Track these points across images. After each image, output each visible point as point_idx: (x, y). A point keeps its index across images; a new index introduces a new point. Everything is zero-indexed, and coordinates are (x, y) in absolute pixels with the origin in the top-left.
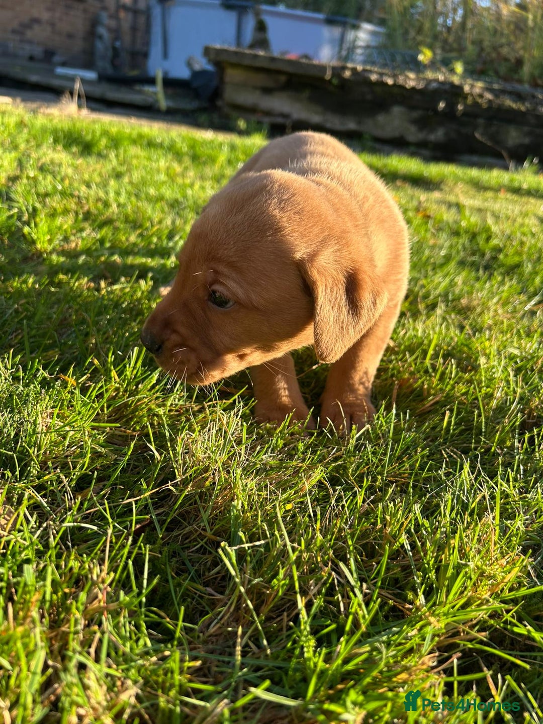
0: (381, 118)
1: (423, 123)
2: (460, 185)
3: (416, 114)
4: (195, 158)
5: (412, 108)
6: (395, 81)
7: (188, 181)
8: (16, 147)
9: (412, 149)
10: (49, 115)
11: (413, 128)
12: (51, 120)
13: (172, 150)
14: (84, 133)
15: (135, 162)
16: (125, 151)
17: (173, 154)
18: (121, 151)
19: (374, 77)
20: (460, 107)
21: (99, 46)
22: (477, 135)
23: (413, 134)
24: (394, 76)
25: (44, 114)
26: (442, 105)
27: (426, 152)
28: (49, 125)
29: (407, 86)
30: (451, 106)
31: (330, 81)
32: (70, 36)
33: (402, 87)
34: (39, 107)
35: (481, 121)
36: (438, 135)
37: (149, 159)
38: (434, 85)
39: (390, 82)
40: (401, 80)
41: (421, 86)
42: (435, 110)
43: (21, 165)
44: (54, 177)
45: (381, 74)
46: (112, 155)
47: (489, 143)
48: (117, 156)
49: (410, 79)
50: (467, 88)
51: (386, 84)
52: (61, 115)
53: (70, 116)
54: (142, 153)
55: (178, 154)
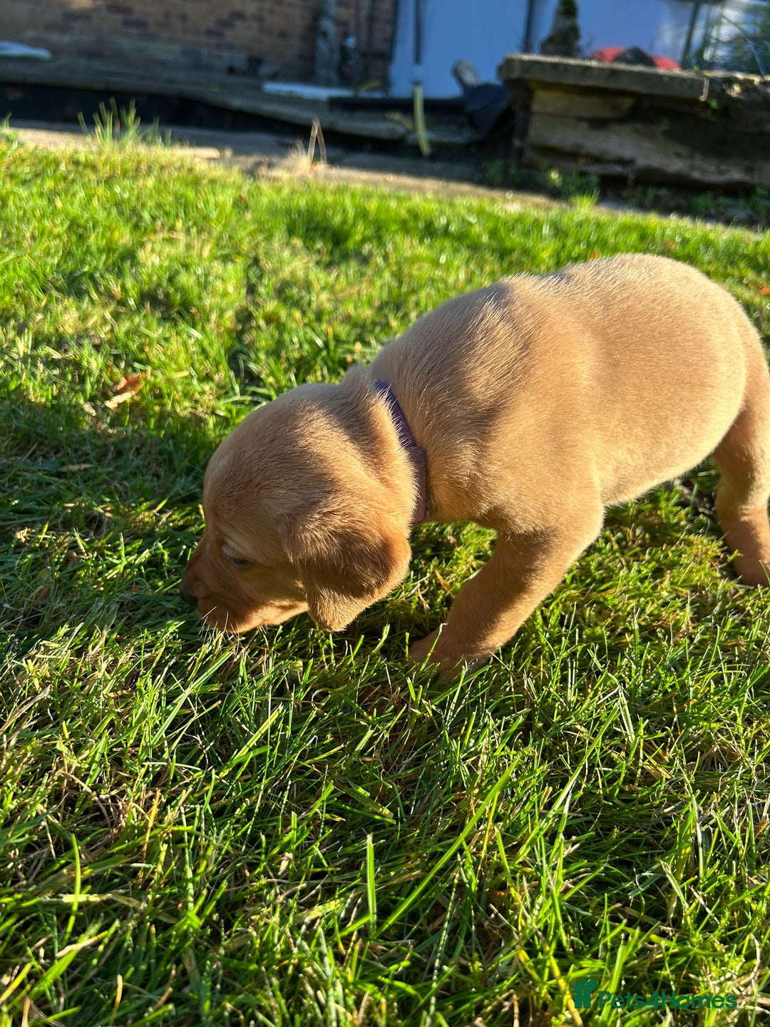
4: (502, 253)
8: (238, 248)
10: (275, 179)
12: (279, 191)
13: (462, 239)
14: (330, 213)
15: (416, 272)
16: (396, 248)
17: (468, 247)
18: (390, 247)
21: (323, 46)
25: (269, 179)
28: (278, 201)
31: (706, 104)
32: (283, 35)
34: (258, 164)
37: (435, 263)
43: (252, 290)
44: (304, 312)
48: (386, 257)
52: (291, 180)
53: (303, 180)
54: (422, 251)
55: (475, 248)
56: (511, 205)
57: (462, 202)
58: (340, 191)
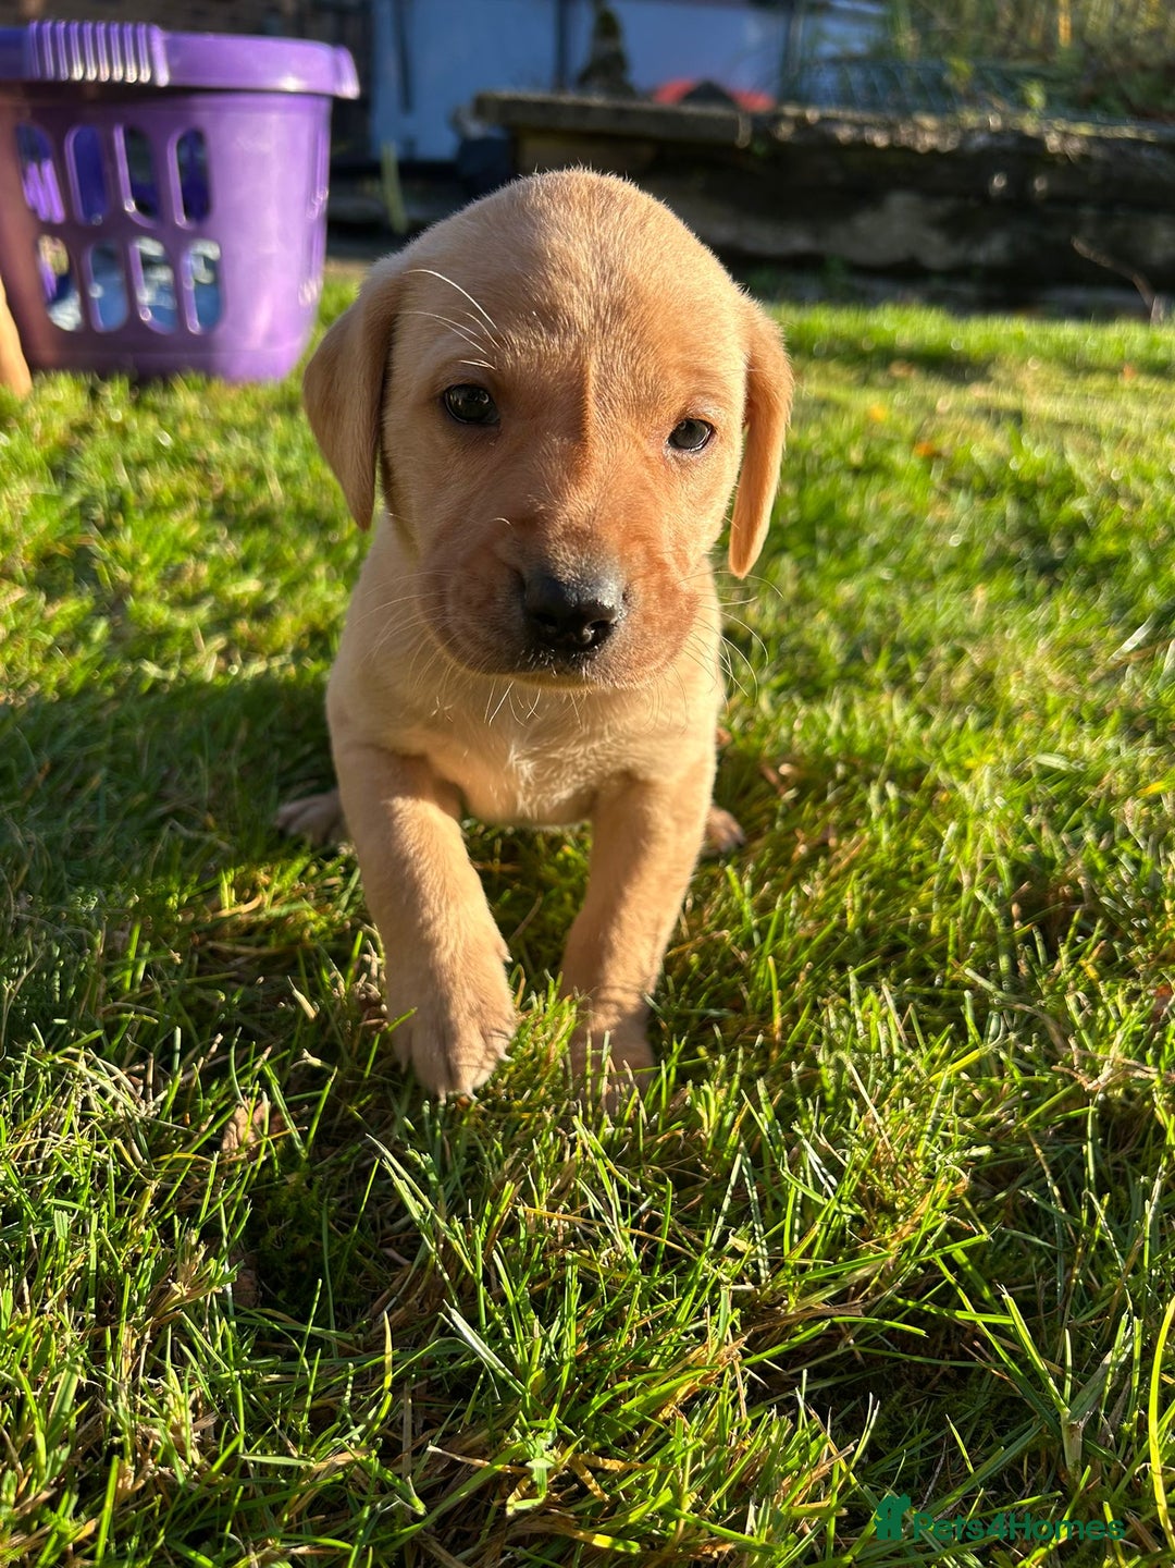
0: (865, 222)
1: (957, 226)
2: (1033, 365)
3: (941, 208)
5: (932, 193)
6: (891, 139)
9: (937, 284)
11: (936, 239)
19: (844, 133)
20: (1040, 185)
22: (1080, 246)
23: (937, 251)
24: (890, 127)
26: (998, 182)
27: (967, 290)
29: (919, 147)
30: (1019, 183)
31: (747, 151)
33: (908, 151)
35: (1088, 212)
36: (993, 249)
38: (980, 140)
39: (880, 140)
40: (904, 134)
41: (949, 144)
42: (984, 196)
45: (860, 126)
47: (1105, 262)
49: (924, 130)
50: (1053, 142)
51: (872, 147)
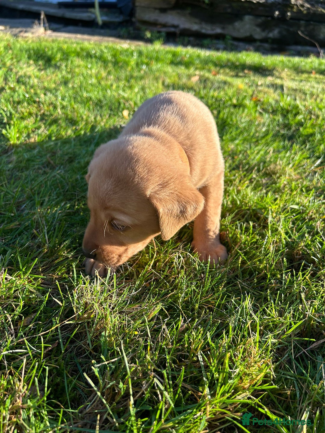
4: (116, 63)
7: (109, 83)
8: (4, 65)
10: (26, 37)
12: (27, 42)
13: (101, 59)
14: (46, 50)
15: (77, 70)
16: (72, 62)
17: (102, 62)
18: (69, 62)
25: (23, 37)
28: (25, 46)
34: (20, 32)
43: (6, 79)
44: (26, 86)
46: (63, 67)
48: (66, 66)
52: (33, 37)
53: (39, 37)
54: (82, 63)
55: (105, 62)
56: (125, 45)
57: (104, 44)
58: (53, 41)
